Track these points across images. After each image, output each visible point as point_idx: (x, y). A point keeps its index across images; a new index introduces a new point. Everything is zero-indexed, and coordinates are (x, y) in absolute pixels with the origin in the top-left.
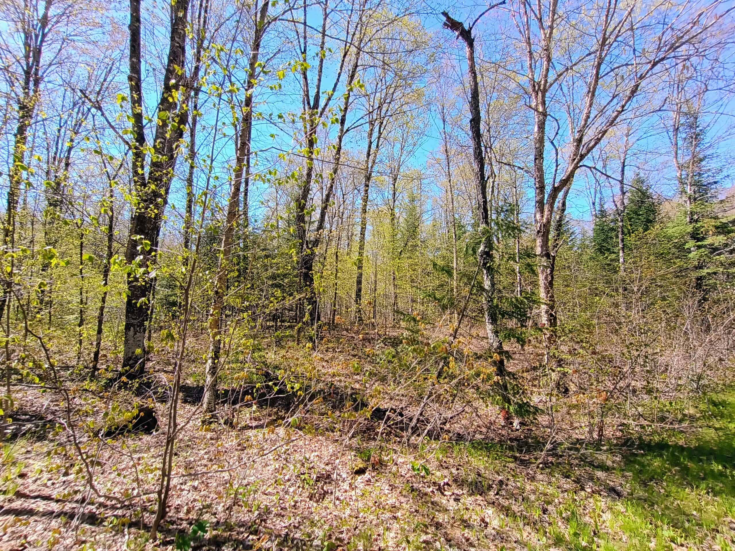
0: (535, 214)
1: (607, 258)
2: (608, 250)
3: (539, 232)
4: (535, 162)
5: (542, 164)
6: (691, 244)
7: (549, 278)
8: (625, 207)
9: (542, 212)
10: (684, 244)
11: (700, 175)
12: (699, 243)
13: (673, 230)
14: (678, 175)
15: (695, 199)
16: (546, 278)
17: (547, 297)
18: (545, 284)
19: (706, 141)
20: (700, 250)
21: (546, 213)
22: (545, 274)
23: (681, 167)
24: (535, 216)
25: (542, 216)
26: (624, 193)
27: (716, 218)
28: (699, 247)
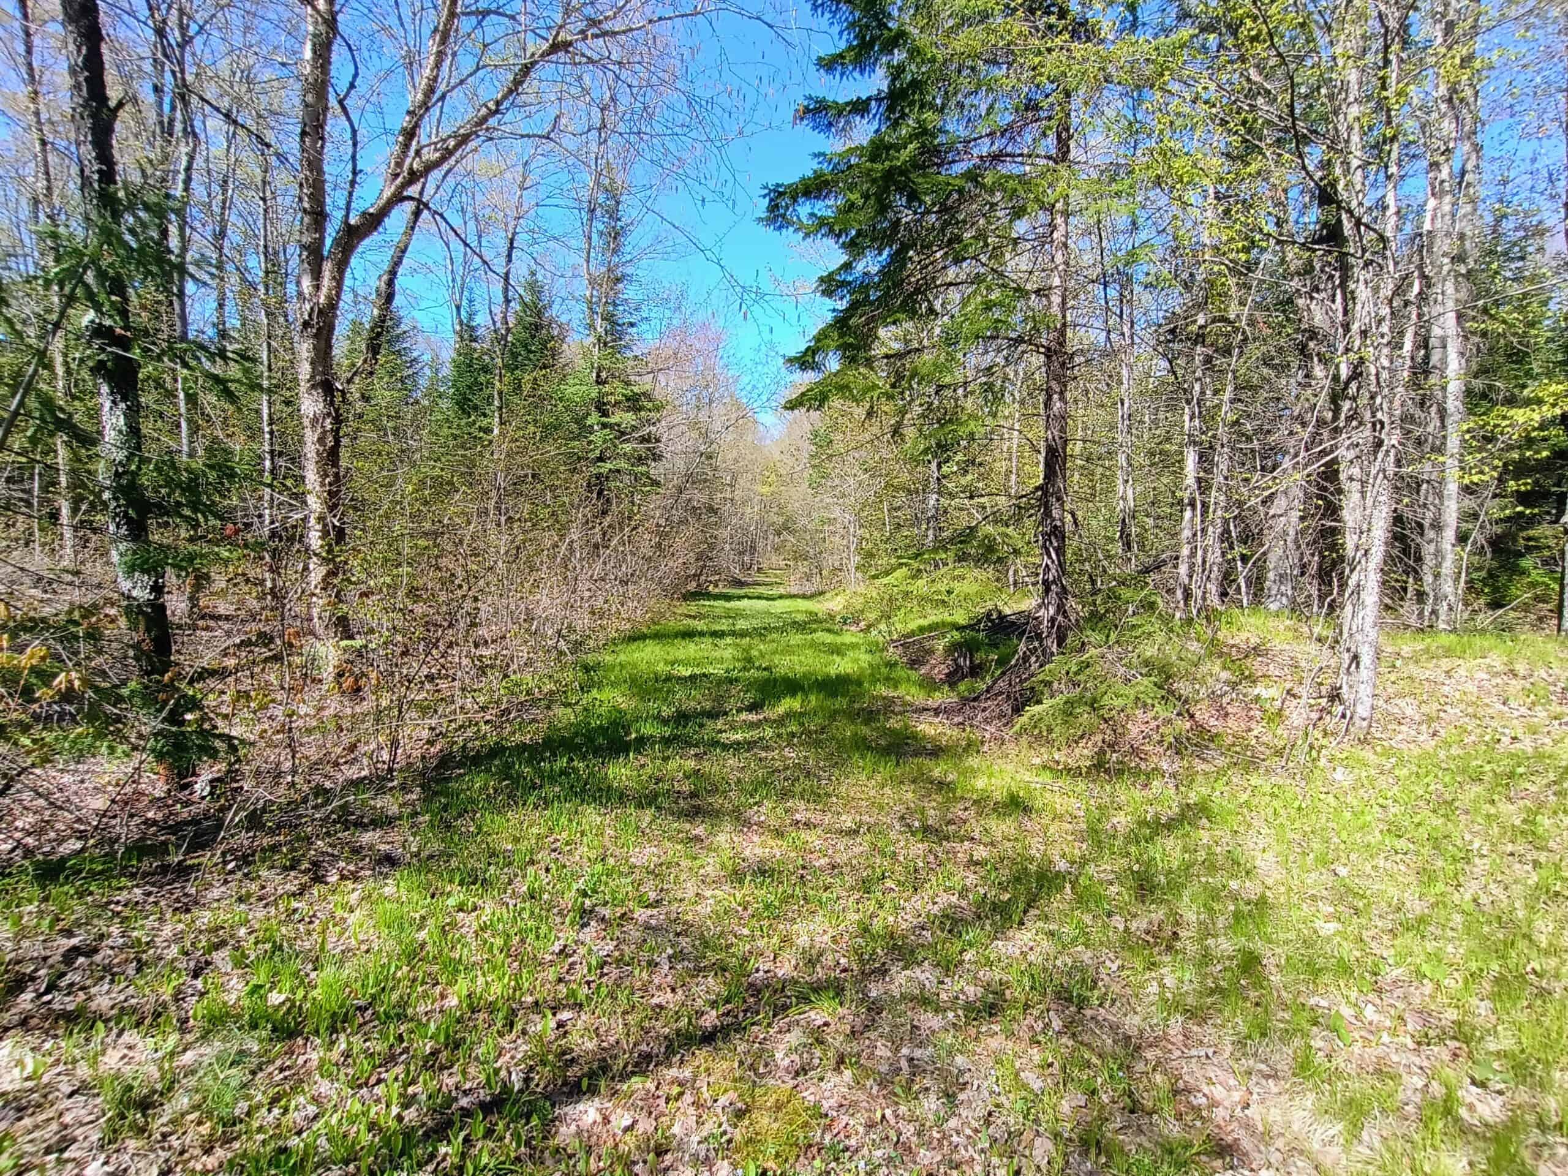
0: (299, 276)
1: (474, 422)
2: (476, 408)
3: (306, 325)
4: (303, 141)
5: (321, 154)
6: (593, 419)
7: (330, 442)
8: (508, 330)
9: (317, 275)
10: (586, 418)
11: (615, 305)
12: (604, 420)
13: (572, 390)
14: (588, 294)
15: (605, 344)
16: (321, 440)
17: (322, 485)
18: (318, 453)
19: (628, 249)
20: (605, 431)
21: (326, 282)
22: (319, 430)
23: (592, 282)
24: (298, 283)
25: (317, 288)
26: (507, 301)
27: (628, 383)
28: (604, 426)
